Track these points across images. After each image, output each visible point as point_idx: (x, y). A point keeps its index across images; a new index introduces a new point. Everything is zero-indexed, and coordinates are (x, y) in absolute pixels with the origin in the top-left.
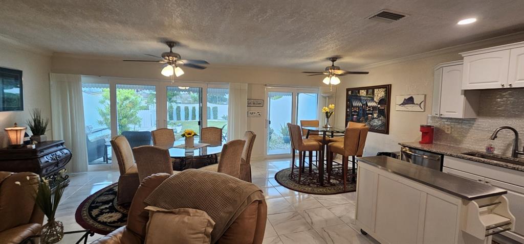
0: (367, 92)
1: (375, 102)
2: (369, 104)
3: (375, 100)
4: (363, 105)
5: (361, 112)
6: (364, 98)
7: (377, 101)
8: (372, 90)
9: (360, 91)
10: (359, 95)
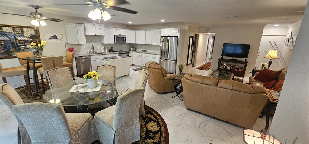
0: (14, 30)
1: (26, 37)
2: (19, 38)
3: (25, 35)
4: (11, 39)
5: (10, 45)
6: (10, 34)
7: (28, 37)
8: (20, 28)
9: (3, 27)
10: (2, 31)
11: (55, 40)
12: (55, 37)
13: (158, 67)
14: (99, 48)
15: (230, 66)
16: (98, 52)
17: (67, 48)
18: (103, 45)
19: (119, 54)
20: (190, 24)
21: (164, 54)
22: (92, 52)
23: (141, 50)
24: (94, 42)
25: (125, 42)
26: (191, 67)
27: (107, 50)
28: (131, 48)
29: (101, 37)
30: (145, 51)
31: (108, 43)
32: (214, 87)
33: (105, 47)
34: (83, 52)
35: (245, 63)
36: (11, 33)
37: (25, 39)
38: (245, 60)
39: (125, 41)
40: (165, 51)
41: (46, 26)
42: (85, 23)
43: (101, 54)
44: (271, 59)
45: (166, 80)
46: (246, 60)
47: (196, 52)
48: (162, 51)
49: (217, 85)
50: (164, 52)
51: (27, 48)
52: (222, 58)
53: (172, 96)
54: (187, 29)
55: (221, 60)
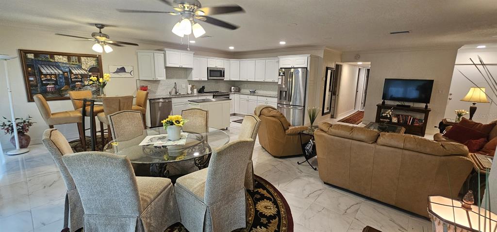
0: (69, 60)
1: (84, 70)
2: (74, 72)
3: (83, 67)
4: (64, 72)
5: (63, 80)
6: (64, 65)
7: (86, 69)
8: (77, 58)
9: (55, 56)
10: (53, 61)
11: (122, 75)
12: (122, 70)
13: (275, 113)
14: (184, 87)
15: (397, 116)
16: (182, 94)
17: (138, 85)
18: (190, 82)
19: (214, 96)
20: (326, 48)
21: (284, 95)
22: (173, 93)
23: (248, 91)
24: (177, 78)
25: (223, 78)
26: (329, 119)
27: (195, 91)
28: (233, 88)
29: (187, 70)
30: (254, 92)
31: (198, 79)
32: (370, 145)
33: (193, 86)
34: (161, 92)
35: (426, 111)
36: (65, 63)
37: (82, 72)
38: (424, 107)
39: (224, 76)
40: (286, 92)
41: (111, 52)
42: (166, 49)
43: (187, 95)
44: (474, 104)
45: (288, 135)
46: (427, 106)
47: (337, 94)
48: (281, 91)
49: (376, 142)
50: (284, 93)
51: (85, 86)
52: (384, 103)
53: (298, 162)
54: (322, 56)
55: (381, 108)
